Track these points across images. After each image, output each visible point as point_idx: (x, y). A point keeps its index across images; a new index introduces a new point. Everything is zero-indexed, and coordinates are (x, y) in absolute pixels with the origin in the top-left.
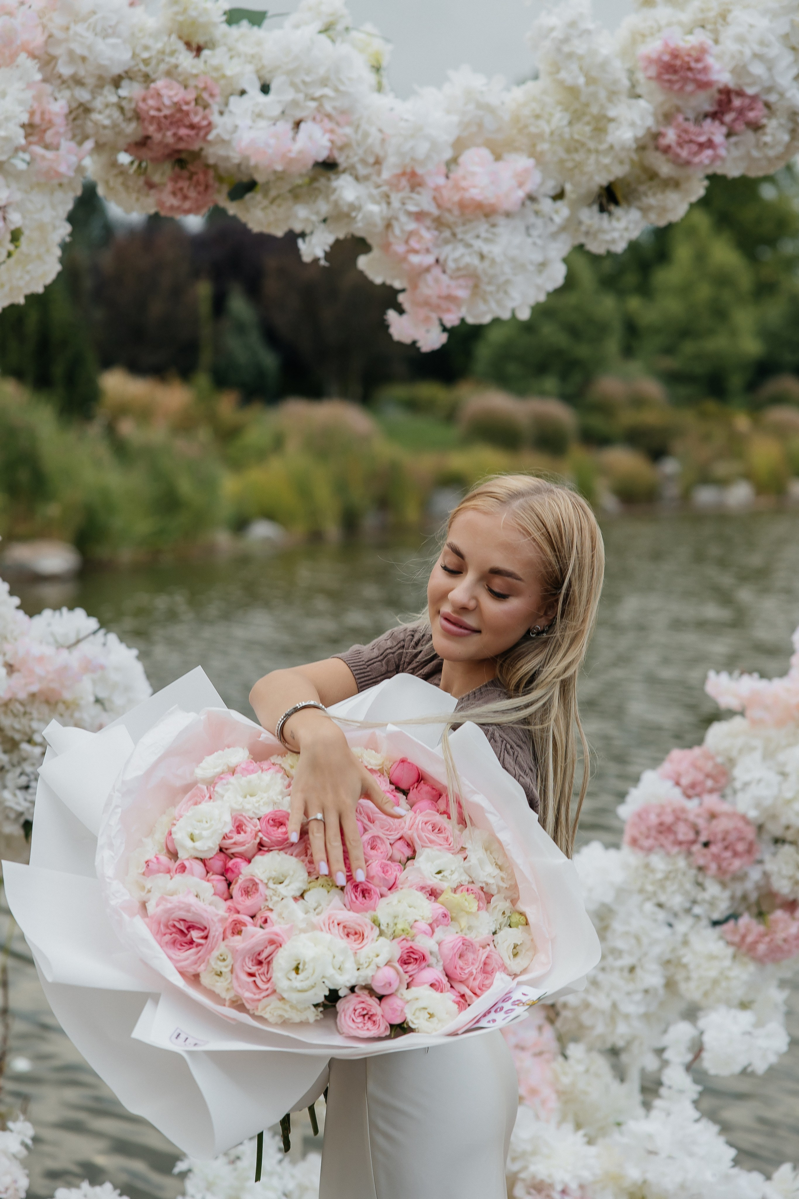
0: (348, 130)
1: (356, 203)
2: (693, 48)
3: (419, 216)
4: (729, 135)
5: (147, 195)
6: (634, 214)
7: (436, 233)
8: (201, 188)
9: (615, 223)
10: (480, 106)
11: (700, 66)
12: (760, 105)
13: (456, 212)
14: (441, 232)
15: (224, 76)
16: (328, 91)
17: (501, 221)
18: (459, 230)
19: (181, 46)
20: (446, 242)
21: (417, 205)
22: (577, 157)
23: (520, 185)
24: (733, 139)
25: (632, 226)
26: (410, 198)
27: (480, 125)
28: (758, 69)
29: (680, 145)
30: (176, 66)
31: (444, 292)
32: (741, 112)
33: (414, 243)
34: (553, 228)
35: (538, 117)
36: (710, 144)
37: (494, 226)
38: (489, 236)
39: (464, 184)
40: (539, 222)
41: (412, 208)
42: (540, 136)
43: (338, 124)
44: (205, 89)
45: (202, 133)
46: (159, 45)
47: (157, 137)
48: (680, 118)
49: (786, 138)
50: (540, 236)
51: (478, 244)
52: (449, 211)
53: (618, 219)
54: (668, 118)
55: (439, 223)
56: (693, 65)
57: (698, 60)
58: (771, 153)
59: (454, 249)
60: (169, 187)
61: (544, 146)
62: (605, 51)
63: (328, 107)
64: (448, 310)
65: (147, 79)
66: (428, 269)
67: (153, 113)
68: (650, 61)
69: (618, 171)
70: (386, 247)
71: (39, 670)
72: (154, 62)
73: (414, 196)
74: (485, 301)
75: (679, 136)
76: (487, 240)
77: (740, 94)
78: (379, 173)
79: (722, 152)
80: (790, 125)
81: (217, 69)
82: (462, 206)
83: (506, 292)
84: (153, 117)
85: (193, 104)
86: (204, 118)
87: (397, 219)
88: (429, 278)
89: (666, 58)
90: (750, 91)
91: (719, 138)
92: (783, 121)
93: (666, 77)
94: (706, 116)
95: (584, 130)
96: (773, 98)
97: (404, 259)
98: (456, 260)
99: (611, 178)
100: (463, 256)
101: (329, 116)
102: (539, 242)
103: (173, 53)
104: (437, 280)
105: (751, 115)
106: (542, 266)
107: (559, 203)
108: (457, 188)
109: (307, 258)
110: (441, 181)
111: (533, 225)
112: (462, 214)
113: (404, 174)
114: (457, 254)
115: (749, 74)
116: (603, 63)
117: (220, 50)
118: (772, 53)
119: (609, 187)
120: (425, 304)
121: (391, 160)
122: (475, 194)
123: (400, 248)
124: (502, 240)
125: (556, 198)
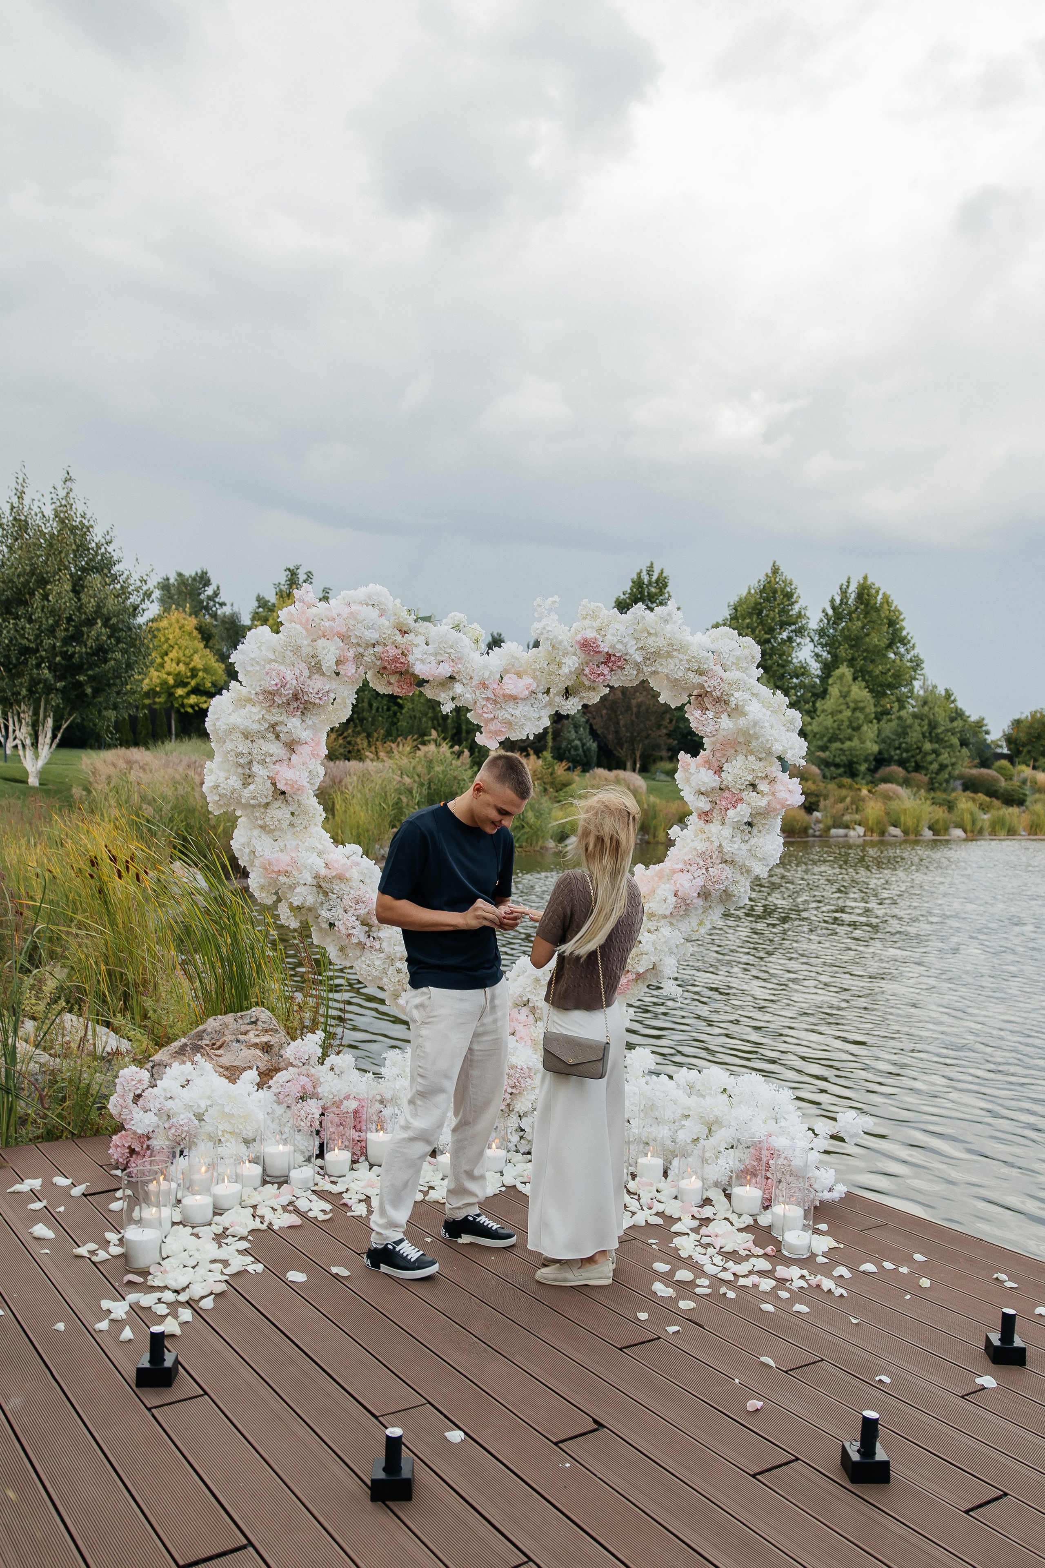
0: (460, 666)
1: (462, 693)
2: (592, 637)
3: (488, 699)
4: (612, 670)
5: (389, 687)
6: (577, 699)
7: (494, 706)
8: (409, 685)
9: (571, 703)
10: (513, 657)
11: (595, 644)
12: (623, 660)
13: (502, 698)
14: (496, 705)
15: (414, 645)
16: (453, 651)
17: (519, 701)
18: (503, 705)
19: (398, 633)
20: (498, 709)
21: (487, 695)
22: (552, 677)
23: (527, 689)
24: (614, 672)
25: (577, 704)
26: (484, 692)
27: (513, 665)
28: (619, 646)
29: (592, 674)
30: (396, 640)
31: (498, 729)
32: (615, 662)
33: (486, 709)
34: (544, 705)
36: (603, 675)
37: (517, 703)
38: (515, 707)
39: (504, 687)
40: (537, 702)
41: (483, 696)
42: (535, 670)
43: (456, 663)
44: (406, 649)
45: (406, 664)
46: (390, 632)
47: (388, 667)
48: (591, 664)
49: (635, 673)
50: (539, 708)
51: (510, 710)
52: (499, 697)
53: (573, 701)
54: (587, 663)
55: (495, 702)
56: (592, 644)
57: (594, 642)
58: (629, 678)
59: (501, 712)
60: (396, 684)
61: (538, 673)
62: (560, 638)
63: (452, 656)
64: (501, 734)
65: (386, 645)
66: (492, 719)
67: (387, 657)
68: (577, 643)
69: (569, 683)
70: (476, 710)
71: (336, 865)
72: (387, 639)
73: (486, 691)
74: (515, 732)
75: (591, 670)
76: (514, 709)
77: (614, 655)
78: (471, 683)
79: (609, 677)
80: (636, 668)
81: (410, 640)
82: (504, 696)
83: (524, 729)
85: (402, 655)
86: (406, 659)
87: (479, 700)
88: (493, 723)
89: (582, 640)
90: (618, 655)
91: (606, 672)
92: (632, 666)
93: (584, 647)
94: (602, 663)
95: (553, 667)
96: (627, 657)
97: (482, 715)
98: (502, 716)
99: (567, 685)
100: (505, 715)
101: (453, 660)
102: (538, 710)
103: (394, 635)
104: (496, 724)
105: (620, 663)
106: (540, 718)
107: (547, 695)
108: (501, 688)
109: (444, 713)
110: (496, 686)
111: (534, 703)
112: (504, 699)
113: (481, 683)
114: (502, 714)
115: (617, 649)
116: (561, 642)
117: (412, 635)
118: (625, 640)
119: (566, 689)
120: (491, 732)
121: (476, 678)
122: (508, 692)
123: (480, 711)
124: (520, 709)
125: (543, 693)
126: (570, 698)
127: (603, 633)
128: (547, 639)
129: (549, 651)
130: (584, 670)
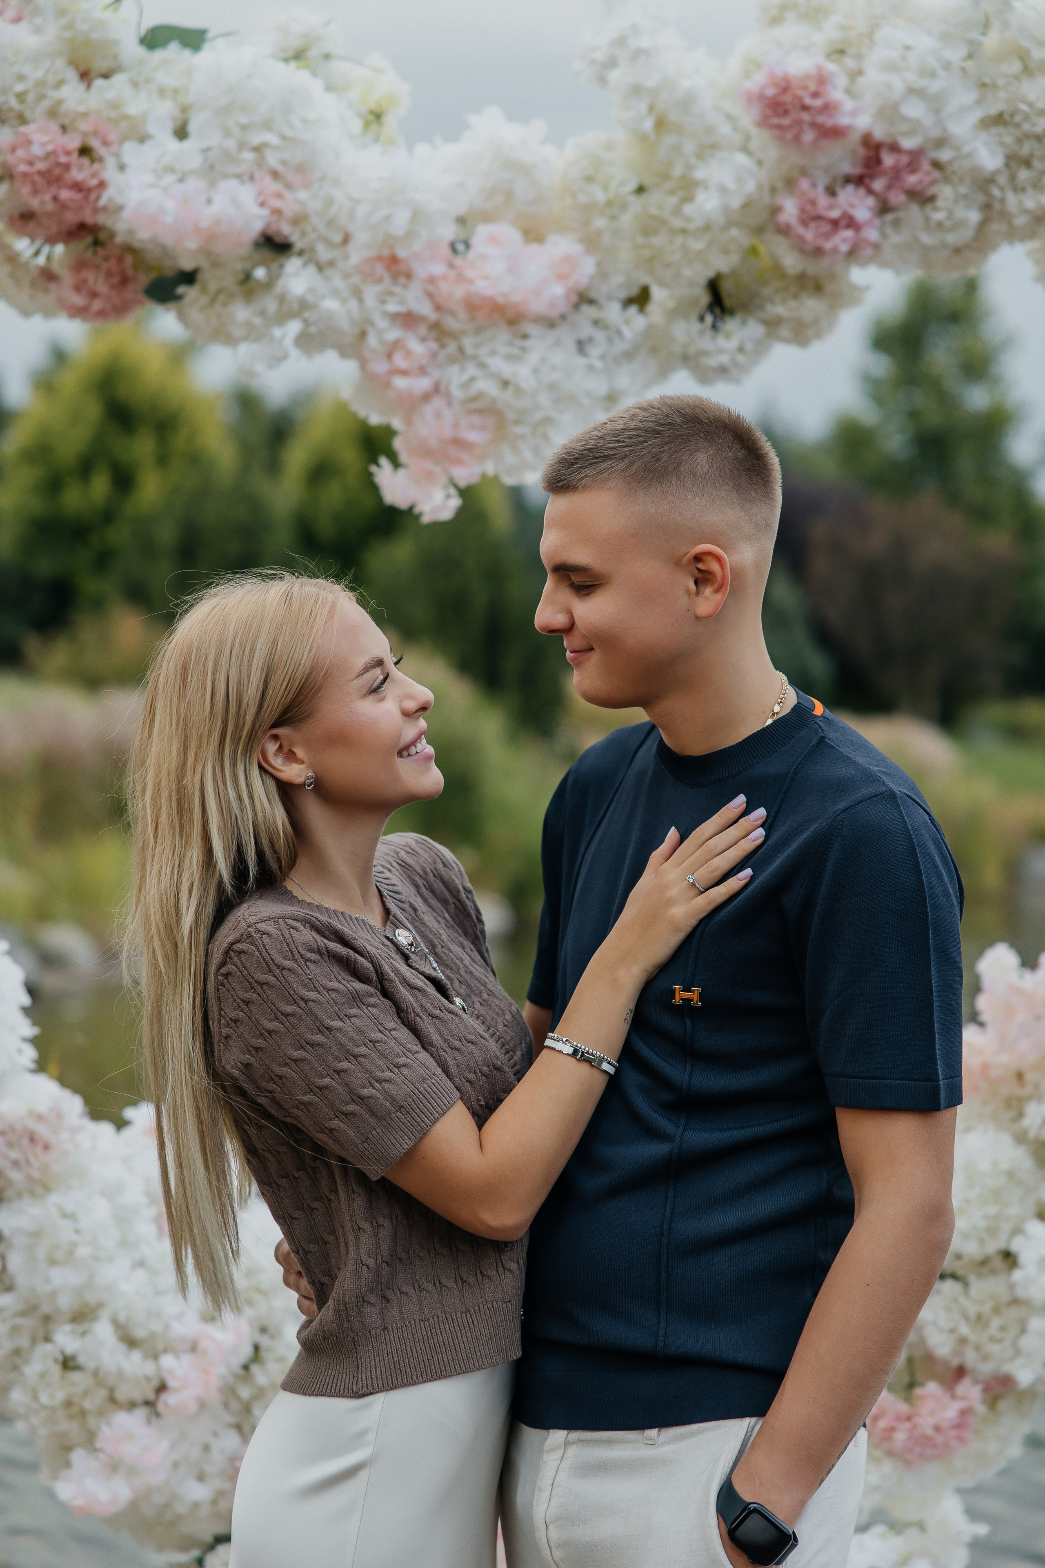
0: (303, 195)
1: (310, 298)
2: (807, 77)
3: (408, 319)
4: (884, 208)
5: (46, 291)
6: (753, 329)
7: (433, 346)
8: (116, 280)
9: (721, 341)
10: (510, 166)
11: (818, 103)
12: (926, 165)
13: (463, 315)
14: (443, 346)
15: (126, 117)
16: (271, 138)
18: (468, 343)
19: (72, 75)
20: (452, 360)
21: (402, 302)
22: (656, 241)
23: (560, 278)
24: (889, 217)
25: (749, 346)
26: (391, 294)
27: (509, 195)
28: (914, 110)
29: (804, 222)
30: (60, 102)
31: (448, 433)
32: (896, 174)
33: (399, 361)
34: (620, 347)
35: (590, 179)
36: (851, 223)
37: (525, 336)
38: (515, 351)
39: (470, 273)
40: (600, 336)
41: (393, 307)
42: (591, 208)
43: (288, 186)
44: (95, 133)
45: (93, 196)
46: (39, 74)
47: (35, 203)
48: (804, 184)
49: (974, 216)
50: (603, 357)
51: (497, 364)
52: (453, 313)
53: (728, 336)
54: (790, 184)
55: (438, 332)
56: (808, 101)
57: (816, 95)
58: (952, 238)
59: (462, 370)
60: (68, 278)
61: (602, 225)
62: (686, 83)
63: (272, 160)
64: (459, 462)
65: (22, 120)
66: (428, 400)
67: (23, 168)
68: (751, 98)
69: (722, 262)
72: (31, 97)
73: (397, 289)
74: (515, 450)
75: (802, 210)
76: (510, 358)
77: (894, 148)
78: (347, 257)
79: (872, 235)
80: (981, 198)
81: (115, 105)
82: (473, 306)
83: (546, 437)
84: (25, 175)
85: (75, 155)
86: (94, 175)
87: (371, 323)
88: (428, 411)
89: (770, 92)
90: (908, 143)
91: (864, 214)
92: (963, 189)
93: (775, 121)
94: (848, 180)
95: (661, 201)
96: (945, 155)
97: (388, 385)
98: (466, 385)
99: (710, 273)
100: (472, 379)
101: (275, 175)
102: (598, 364)
103: (60, 84)
104: (438, 415)
105: (912, 180)
107: (633, 310)
108: (461, 278)
110: (441, 269)
111: (591, 339)
112: (473, 318)
113: (380, 258)
114: (465, 377)
115: (906, 119)
116: (687, 102)
117: (119, 79)
118: (935, 86)
119: (714, 287)
120: (425, 452)
121: (361, 237)
122: (483, 288)
123: (380, 367)
124: (533, 358)
125: (629, 302)
126: (731, 324)
127: (850, 63)
128: (636, 90)
129: (643, 138)
130: (776, 210)
